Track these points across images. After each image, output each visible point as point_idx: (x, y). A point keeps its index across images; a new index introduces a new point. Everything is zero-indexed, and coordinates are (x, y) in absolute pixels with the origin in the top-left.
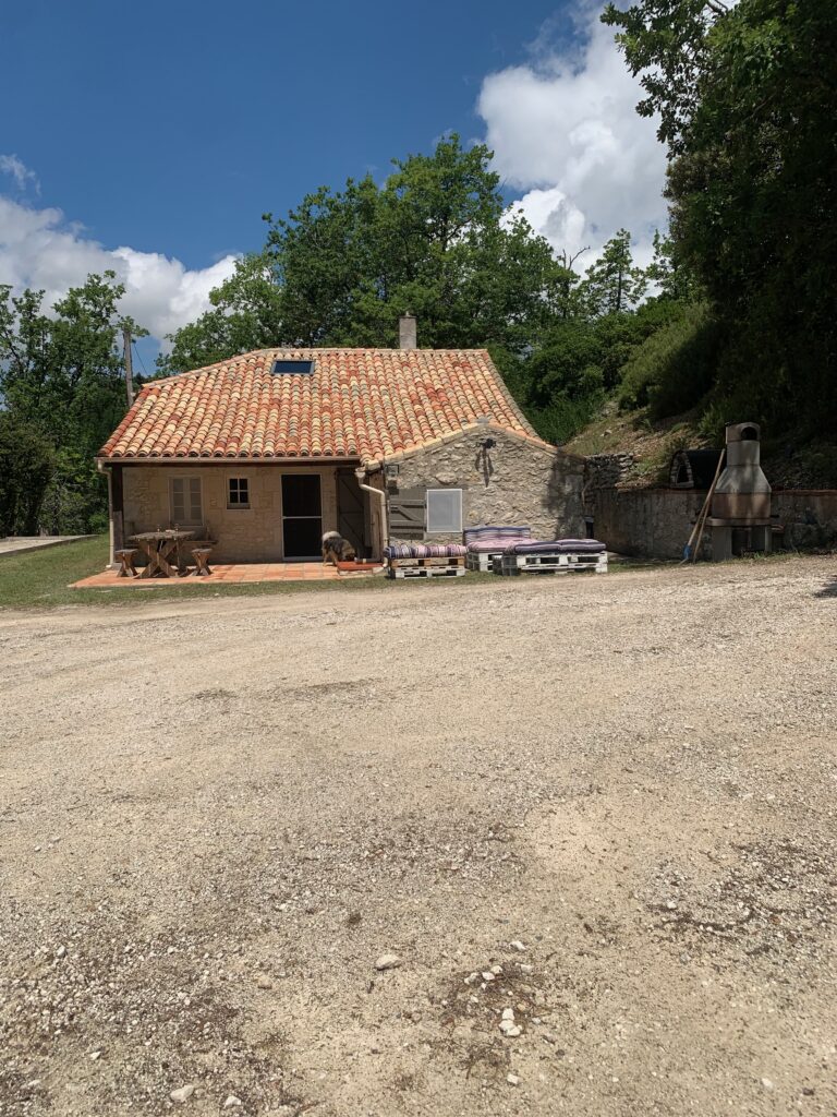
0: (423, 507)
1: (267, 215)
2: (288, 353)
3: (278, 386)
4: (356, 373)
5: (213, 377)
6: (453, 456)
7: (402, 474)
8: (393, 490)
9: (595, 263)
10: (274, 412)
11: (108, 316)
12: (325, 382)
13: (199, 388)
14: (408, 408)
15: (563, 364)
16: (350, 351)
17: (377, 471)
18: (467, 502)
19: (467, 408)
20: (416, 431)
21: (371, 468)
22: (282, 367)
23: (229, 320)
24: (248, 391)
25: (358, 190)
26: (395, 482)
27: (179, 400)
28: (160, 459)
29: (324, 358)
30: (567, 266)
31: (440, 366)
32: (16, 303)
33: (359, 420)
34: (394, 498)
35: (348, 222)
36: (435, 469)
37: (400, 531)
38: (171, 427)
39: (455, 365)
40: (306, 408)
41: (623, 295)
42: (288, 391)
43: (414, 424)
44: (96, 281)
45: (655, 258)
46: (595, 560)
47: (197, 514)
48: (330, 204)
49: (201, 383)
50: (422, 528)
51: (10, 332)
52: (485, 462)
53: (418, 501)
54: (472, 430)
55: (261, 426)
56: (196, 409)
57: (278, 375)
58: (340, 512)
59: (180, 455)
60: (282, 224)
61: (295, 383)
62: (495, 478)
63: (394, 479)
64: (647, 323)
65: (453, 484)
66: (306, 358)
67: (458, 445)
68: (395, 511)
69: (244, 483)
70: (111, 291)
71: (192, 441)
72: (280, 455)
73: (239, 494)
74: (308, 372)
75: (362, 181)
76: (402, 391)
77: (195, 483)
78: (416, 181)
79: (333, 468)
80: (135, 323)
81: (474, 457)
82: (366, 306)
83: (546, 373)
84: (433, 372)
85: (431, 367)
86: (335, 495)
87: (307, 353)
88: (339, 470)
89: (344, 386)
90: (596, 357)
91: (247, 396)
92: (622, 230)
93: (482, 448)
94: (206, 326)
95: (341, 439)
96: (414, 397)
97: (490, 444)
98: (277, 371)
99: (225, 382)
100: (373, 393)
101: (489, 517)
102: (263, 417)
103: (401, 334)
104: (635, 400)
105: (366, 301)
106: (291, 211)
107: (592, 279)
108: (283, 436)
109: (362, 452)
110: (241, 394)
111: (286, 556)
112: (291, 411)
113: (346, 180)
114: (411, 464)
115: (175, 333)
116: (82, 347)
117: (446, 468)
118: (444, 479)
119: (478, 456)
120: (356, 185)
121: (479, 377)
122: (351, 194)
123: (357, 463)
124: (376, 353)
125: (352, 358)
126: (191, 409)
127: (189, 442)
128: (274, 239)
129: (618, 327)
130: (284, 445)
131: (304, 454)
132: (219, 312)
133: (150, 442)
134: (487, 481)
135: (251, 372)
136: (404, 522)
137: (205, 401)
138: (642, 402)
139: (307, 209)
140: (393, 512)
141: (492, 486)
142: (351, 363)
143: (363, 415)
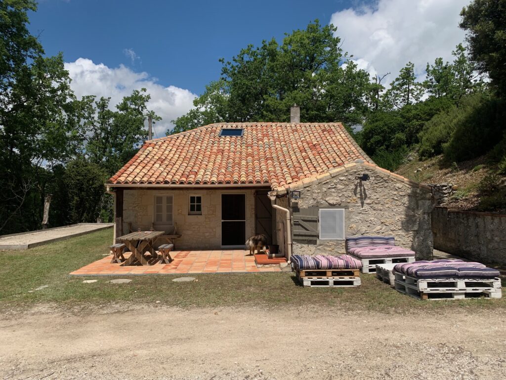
0: (316, 221)
1: (221, 59)
2: (230, 126)
3: (222, 142)
4: (267, 135)
5: (187, 137)
6: (338, 186)
7: (302, 198)
8: (295, 209)
9: (395, 80)
10: (219, 157)
11: (142, 110)
12: (249, 141)
13: (177, 144)
14: (298, 154)
15: (383, 132)
16: (264, 124)
17: (284, 196)
18: (348, 218)
19: (334, 155)
20: (305, 168)
21: (280, 194)
22: (226, 132)
23: (203, 113)
24: (205, 145)
25: (268, 46)
26: (297, 203)
27: (165, 150)
28: (146, 185)
29: (249, 128)
30: (378, 83)
31: (315, 131)
32: (97, 104)
33: (270, 162)
34: (296, 215)
35: (262, 62)
36: (325, 194)
37: (300, 238)
38: (157, 165)
39: (323, 131)
40: (238, 155)
41: (410, 97)
42: (228, 145)
43: (303, 164)
44: (137, 93)
45: (427, 77)
46: (490, 285)
47: (170, 218)
48: (253, 54)
49: (179, 141)
50: (315, 236)
51: (93, 118)
52: (361, 190)
53: (314, 217)
54: (352, 168)
55: (211, 165)
56: (174, 155)
57: (223, 137)
58: (257, 217)
59: (158, 183)
60: (229, 64)
61: (232, 141)
62: (368, 201)
63: (296, 201)
64: (431, 109)
65: (339, 205)
66: (239, 128)
67: (342, 178)
68: (297, 224)
69: (199, 199)
70: (144, 98)
71: (168, 174)
72: (220, 183)
73: (196, 206)
74: (240, 135)
75: (270, 41)
76: (294, 145)
77: (170, 200)
78: (299, 39)
79: (253, 191)
80: (155, 114)
81: (353, 187)
82: (271, 103)
83: (372, 137)
84: (311, 135)
85: (310, 132)
86: (254, 207)
87: (239, 125)
88: (257, 192)
89: (260, 142)
90: (402, 128)
91: (204, 148)
92: (410, 63)
93: (359, 181)
94: (191, 116)
95: (259, 173)
96: (302, 148)
97: (365, 177)
98: (223, 134)
99: (193, 140)
100: (277, 146)
101: (364, 229)
102: (212, 160)
103: (292, 115)
104: (433, 151)
105: (271, 101)
106: (234, 57)
107: (394, 88)
108: (223, 171)
109: (272, 181)
110: (201, 146)
111: (222, 245)
112: (229, 156)
113: (262, 41)
114: (308, 191)
115: (176, 119)
116: (128, 125)
117: (333, 194)
118: (331, 202)
119: (356, 186)
120: (267, 44)
121: (339, 137)
122: (264, 48)
123: (269, 188)
124: (278, 125)
125: (265, 128)
126: (171, 155)
127: (165, 174)
128: (225, 71)
129: (414, 112)
130: (223, 177)
131: (235, 183)
132: (197, 109)
133: (142, 174)
134: (362, 203)
135: (208, 135)
136: (303, 232)
137: (180, 150)
138: (438, 152)
139: (242, 56)
140: (295, 224)
141: (366, 207)
142: (265, 130)
143: (272, 159)
